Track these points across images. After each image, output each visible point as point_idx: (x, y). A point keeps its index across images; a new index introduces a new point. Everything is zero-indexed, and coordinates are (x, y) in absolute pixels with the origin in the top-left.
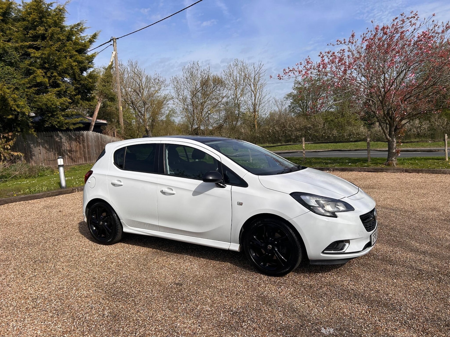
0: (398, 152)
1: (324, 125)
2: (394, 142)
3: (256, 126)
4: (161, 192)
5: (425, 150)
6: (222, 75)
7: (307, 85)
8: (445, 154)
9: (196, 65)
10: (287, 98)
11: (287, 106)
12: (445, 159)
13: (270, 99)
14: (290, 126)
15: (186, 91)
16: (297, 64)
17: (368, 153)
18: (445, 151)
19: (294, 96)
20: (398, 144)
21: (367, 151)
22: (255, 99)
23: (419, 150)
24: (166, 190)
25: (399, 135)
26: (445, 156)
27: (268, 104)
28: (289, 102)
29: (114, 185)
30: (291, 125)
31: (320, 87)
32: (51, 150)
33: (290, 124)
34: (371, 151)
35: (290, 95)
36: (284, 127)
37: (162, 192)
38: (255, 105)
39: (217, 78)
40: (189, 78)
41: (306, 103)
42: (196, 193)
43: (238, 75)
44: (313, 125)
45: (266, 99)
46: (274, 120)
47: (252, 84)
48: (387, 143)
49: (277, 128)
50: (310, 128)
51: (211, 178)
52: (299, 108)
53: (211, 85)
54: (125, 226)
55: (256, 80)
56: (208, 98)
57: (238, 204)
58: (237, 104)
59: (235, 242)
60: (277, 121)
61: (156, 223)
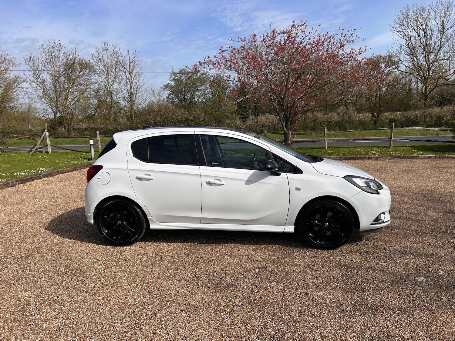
0: (292, 142)
1: (205, 117)
2: (290, 134)
3: (133, 116)
4: (207, 183)
5: (310, 141)
6: (91, 59)
7: (184, 77)
8: (325, 144)
9: (56, 44)
10: (164, 89)
11: (165, 97)
12: (324, 148)
13: (148, 89)
14: (172, 118)
15: (45, 73)
16: (205, 57)
18: (325, 141)
19: (171, 87)
20: (293, 136)
22: (131, 88)
23: (306, 141)
24: (212, 180)
25: (294, 128)
26: (325, 145)
27: (146, 94)
28: (166, 93)
29: (140, 179)
31: (197, 80)
33: (172, 115)
35: (167, 86)
36: (166, 118)
37: (209, 183)
38: (131, 94)
39: (84, 62)
40: (49, 59)
41: (184, 95)
42: (249, 182)
43: (109, 60)
44: (194, 117)
45: (144, 89)
46: (154, 111)
47: (127, 72)
48: (284, 135)
49: (159, 119)
50: (192, 120)
51: (269, 166)
52: (177, 100)
53: (77, 69)
54: (154, 222)
55: (132, 68)
56: (73, 83)
57: (297, 189)
58: (110, 91)
59: (290, 224)
60: (158, 112)
61: (198, 215)
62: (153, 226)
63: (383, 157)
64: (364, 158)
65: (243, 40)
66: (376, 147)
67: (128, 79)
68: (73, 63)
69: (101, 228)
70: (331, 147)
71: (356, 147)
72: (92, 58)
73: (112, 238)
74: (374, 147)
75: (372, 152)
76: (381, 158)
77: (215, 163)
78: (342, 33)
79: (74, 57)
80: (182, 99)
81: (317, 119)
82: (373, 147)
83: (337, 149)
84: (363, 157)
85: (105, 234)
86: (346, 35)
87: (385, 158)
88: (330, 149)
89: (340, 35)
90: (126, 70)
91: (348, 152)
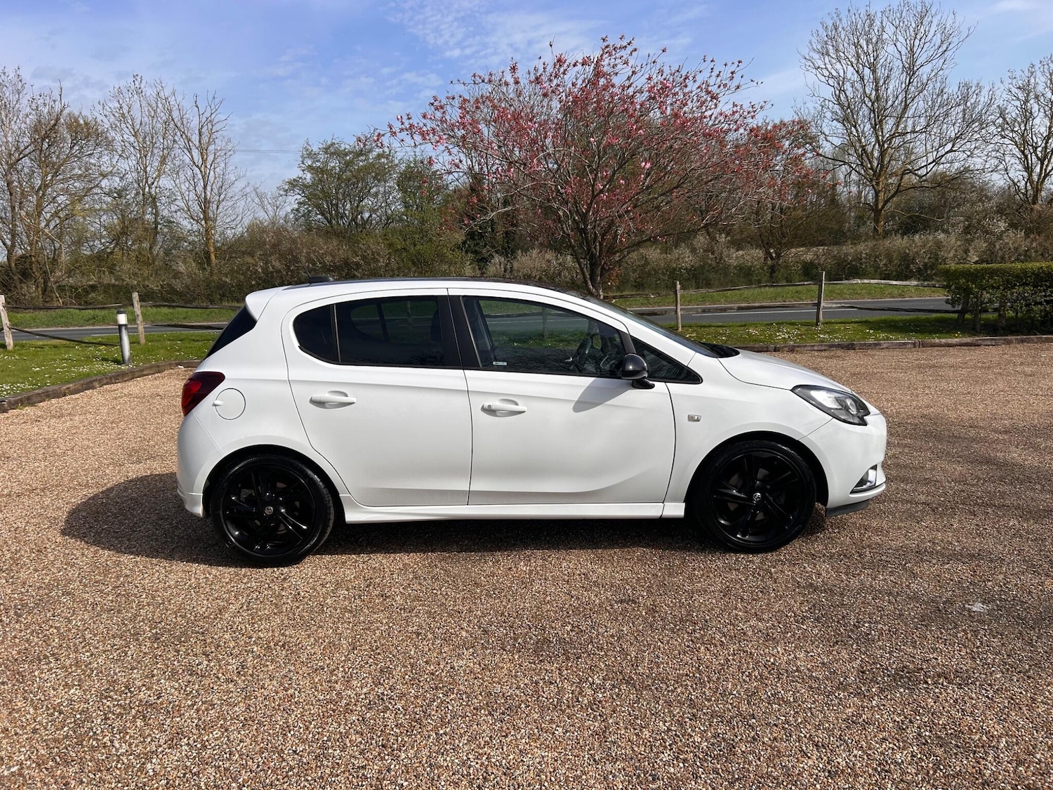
3: (213, 257)
4: (483, 409)
5: (644, 312)
6: (98, 116)
7: (334, 164)
8: (677, 318)
9: (10, 77)
10: (286, 191)
11: (288, 209)
13: (247, 190)
14: (309, 260)
16: (399, 117)
17: (545, 319)
19: (304, 187)
21: (541, 317)
22: (205, 188)
24: (496, 403)
25: (609, 284)
26: (677, 322)
27: (243, 202)
28: (292, 201)
29: (320, 403)
30: (312, 255)
31: (367, 169)
33: (308, 253)
34: (548, 317)
35: (293, 184)
36: (296, 259)
37: (489, 411)
38: (205, 204)
39: (82, 122)
41: (337, 205)
43: (146, 119)
45: (237, 190)
46: (265, 243)
47: (193, 148)
49: (277, 264)
50: (357, 264)
52: (319, 216)
53: (64, 140)
54: (354, 506)
55: (205, 139)
56: (55, 175)
57: (691, 419)
58: (151, 196)
59: (675, 500)
60: (274, 246)
61: (463, 486)
62: (351, 516)
63: (806, 346)
64: (766, 349)
65: (486, 81)
66: (786, 323)
67: (197, 166)
68: (55, 125)
69: (225, 526)
70: (691, 327)
71: (745, 326)
72: (101, 112)
73: (252, 548)
74: (783, 323)
75: (780, 336)
76: (802, 348)
77: (501, 363)
78: (712, 69)
79: (58, 107)
80: (331, 214)
81: (647, 263)
82: (781, 324)
83: (702, 329)
84: (762, 347)
85: (233, 540)
86: (720, 72)
87: (809, 348)
88: (687, 331)
89: (706, 73)
90: (191, 145)
91: (729, 336)
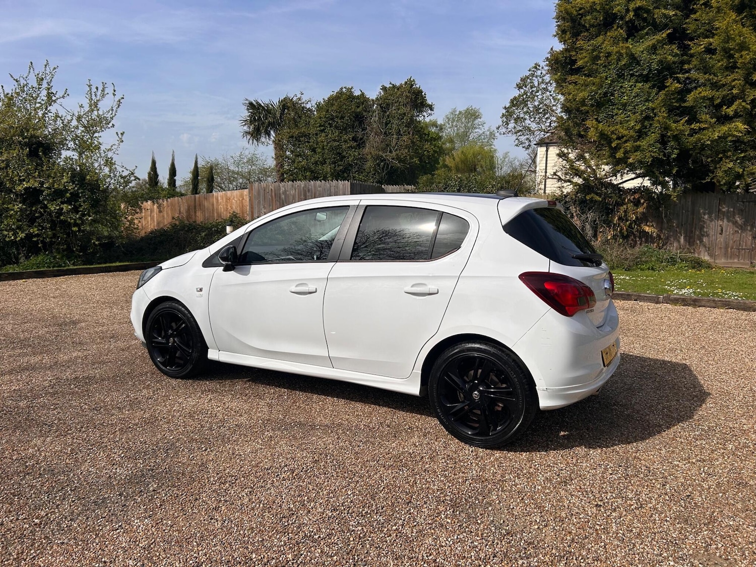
32: (749, 228)
